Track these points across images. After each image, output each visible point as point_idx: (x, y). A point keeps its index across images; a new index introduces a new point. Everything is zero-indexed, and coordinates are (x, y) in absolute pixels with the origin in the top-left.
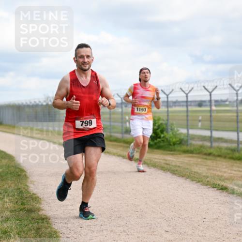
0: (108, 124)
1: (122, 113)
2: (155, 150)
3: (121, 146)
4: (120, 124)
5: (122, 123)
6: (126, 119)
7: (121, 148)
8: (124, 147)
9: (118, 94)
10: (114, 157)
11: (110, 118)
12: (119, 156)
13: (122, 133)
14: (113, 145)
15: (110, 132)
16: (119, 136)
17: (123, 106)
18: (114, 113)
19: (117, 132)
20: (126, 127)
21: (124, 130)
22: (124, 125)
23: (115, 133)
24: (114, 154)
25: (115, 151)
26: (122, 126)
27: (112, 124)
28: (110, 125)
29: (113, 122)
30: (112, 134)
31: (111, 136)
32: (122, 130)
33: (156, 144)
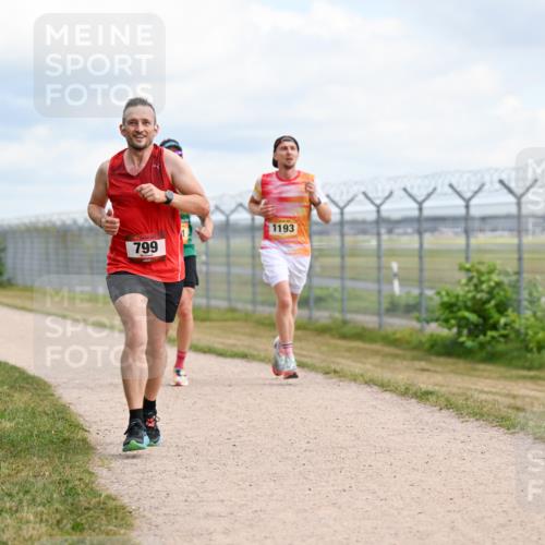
0: (336, 284)
1: (379, 253)
2: (481, 366)
3: (376, 353)
4: (373, 286)
5: (379, 281)
6: (390, 268)
7: (377, 360)
8: (386, 355)
9: (365, 194)
10: (354, 386)
11: (343, 267)
12: (370, 382)
13: (379, 314)
14: (349, 350)
15: (343, 311)
16: (370, 321)
17: (383, 231)
18: (355, 253)
19: (365, 311)
20: (392, 296)
21: (385, 305)
22: (385, 288)
23: (357, 311)
24: (354, 379)
25: (356, 367)
26: (379, 292)
27: (349, 284)
28: (343, 288)
29: (353, 279)
30: (349, 316)
31: (345, 322)
32: (380, 303)
33: (482, 346)
